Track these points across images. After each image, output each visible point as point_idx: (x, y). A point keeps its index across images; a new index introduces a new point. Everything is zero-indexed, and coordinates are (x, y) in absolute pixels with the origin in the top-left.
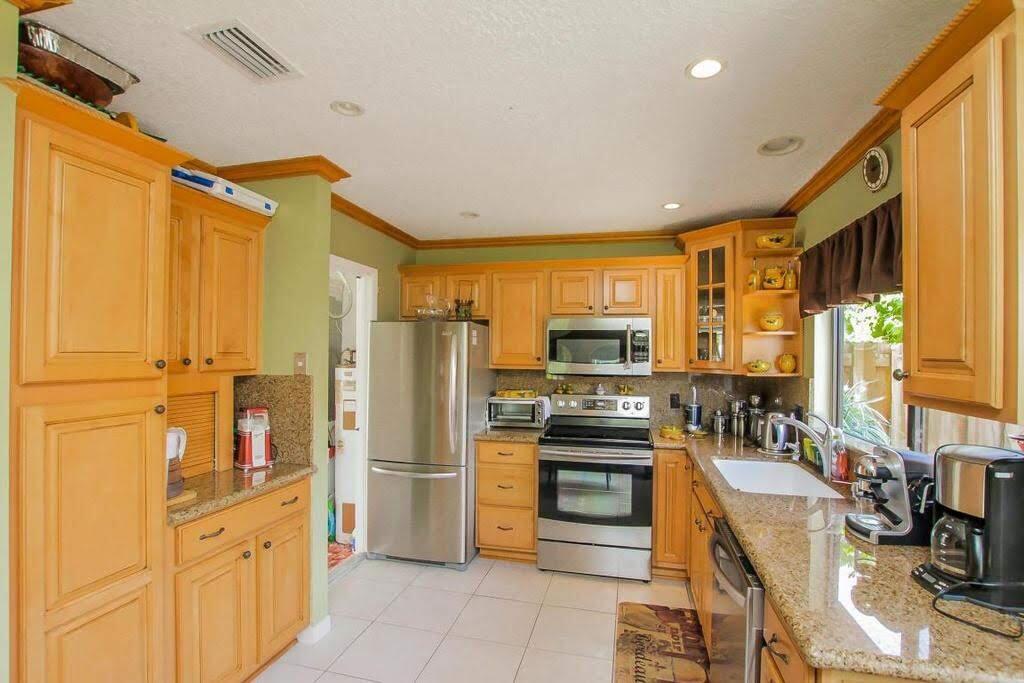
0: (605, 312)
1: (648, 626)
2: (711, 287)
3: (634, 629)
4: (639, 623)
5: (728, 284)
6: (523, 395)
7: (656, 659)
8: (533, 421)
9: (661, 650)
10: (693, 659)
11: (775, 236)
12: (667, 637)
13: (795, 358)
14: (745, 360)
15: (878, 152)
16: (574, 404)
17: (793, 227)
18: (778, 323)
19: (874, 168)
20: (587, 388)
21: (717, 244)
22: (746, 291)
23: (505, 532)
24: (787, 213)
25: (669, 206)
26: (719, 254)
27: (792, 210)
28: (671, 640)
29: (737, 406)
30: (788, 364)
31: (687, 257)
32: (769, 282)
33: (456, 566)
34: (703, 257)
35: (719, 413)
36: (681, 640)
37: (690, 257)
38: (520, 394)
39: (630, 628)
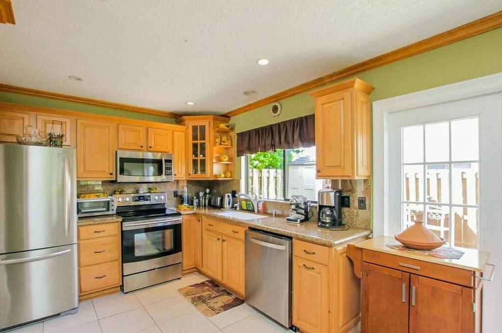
0: (149, 149)
1: (197, 293)
2: (199, 142)
3: (195, 296)
4: (194, 293)
5: (207, 141)
6: (99, 196)
7: (212, 301)
8: (108, 210)
9: (210, 297)
10: (223, 295)
11: (227, 125)
12: (208, 293)
13: (231, 172)
14: (214, 174)
15: (278, 104)
16: (128, 199)
17: (229, 122)
18: (227, 159)
19: (275, 109)
20: (133, 190)
21: (202, 124)
22: (215, 145)
23: (102, 278)
24: (226, 117)
25: (189, 103)
26: (203, 128)
27: (230, 115)
28: (210, 293)
29: (201, 194)
30: (229, 175)
31: (187, 127)
32: (224, 142)
33: (73, 310)
34: (195, 128)
35: (195, 198)
36: (213, 291)
37: (188, 127)
38: (97, 196)
39: (193, 296)
